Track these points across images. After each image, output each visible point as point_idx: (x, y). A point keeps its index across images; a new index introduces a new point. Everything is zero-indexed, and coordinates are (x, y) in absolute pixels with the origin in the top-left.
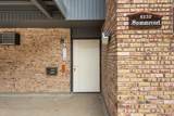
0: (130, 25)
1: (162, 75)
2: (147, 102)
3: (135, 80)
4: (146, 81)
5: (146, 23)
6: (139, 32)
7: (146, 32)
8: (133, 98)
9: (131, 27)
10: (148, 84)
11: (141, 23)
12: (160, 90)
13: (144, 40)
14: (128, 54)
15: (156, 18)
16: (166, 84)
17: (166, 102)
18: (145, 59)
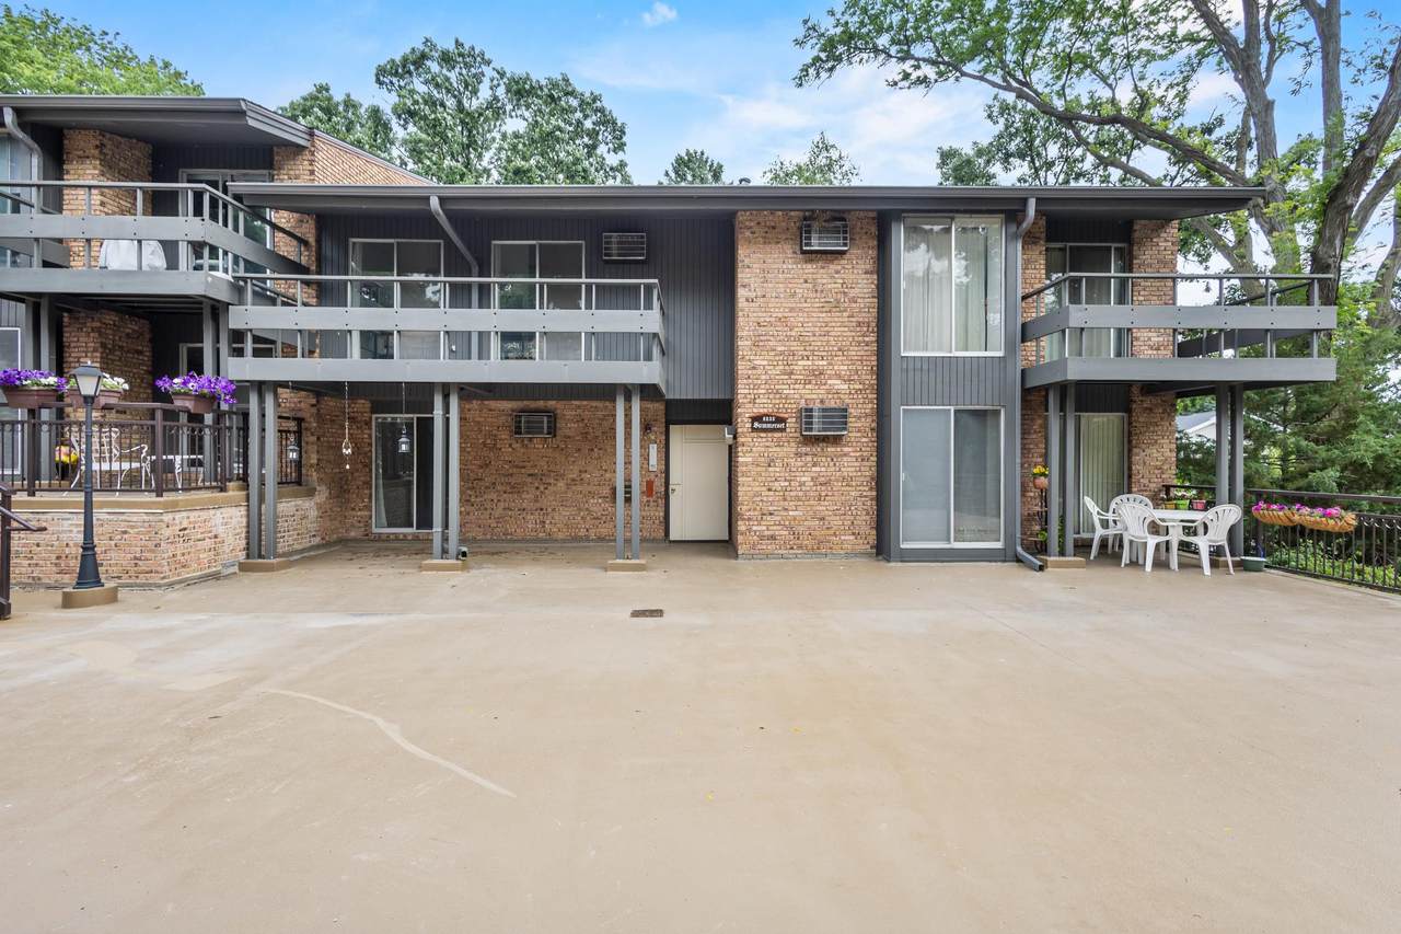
0: (752, 428)
1: (787, 484)
2: (771, 514)
3: (758, 489)
4: (769, 490)
5: (769, 426)
6: (763, 435)
7: (770, 435)
8: (755, 509)
9: (754, 430)
10: (771, 493)
11: (764, 426)
12: (785, 500)
13: (767, 444)
14: (750, 459)
15: (780, 420)
16: (792, 494)
17: (791, 513)
18: (769, 466)
